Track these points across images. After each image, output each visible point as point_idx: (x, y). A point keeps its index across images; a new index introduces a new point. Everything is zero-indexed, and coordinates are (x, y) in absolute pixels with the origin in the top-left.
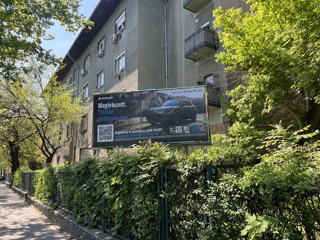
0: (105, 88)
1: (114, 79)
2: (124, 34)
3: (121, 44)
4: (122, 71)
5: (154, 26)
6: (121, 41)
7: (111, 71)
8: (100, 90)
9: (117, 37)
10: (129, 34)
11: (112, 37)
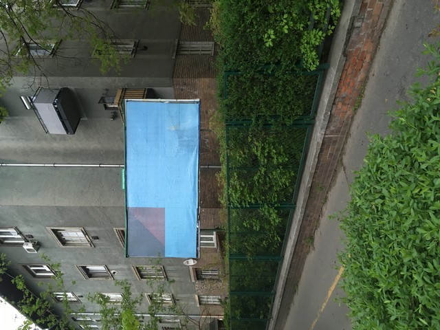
0: (111, 263)
1: (97, 247)
2: (26, 230)
3: (42, 235)
4: (86, 233)
5: (17, 182)
6: (38, 236)
7: (83, 253)
8: (112, 272)
9: (28, 241)
10: (27, 222)
11: (28, 249)
